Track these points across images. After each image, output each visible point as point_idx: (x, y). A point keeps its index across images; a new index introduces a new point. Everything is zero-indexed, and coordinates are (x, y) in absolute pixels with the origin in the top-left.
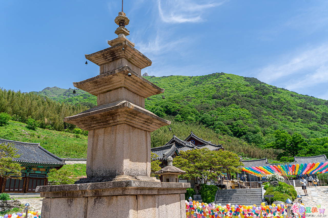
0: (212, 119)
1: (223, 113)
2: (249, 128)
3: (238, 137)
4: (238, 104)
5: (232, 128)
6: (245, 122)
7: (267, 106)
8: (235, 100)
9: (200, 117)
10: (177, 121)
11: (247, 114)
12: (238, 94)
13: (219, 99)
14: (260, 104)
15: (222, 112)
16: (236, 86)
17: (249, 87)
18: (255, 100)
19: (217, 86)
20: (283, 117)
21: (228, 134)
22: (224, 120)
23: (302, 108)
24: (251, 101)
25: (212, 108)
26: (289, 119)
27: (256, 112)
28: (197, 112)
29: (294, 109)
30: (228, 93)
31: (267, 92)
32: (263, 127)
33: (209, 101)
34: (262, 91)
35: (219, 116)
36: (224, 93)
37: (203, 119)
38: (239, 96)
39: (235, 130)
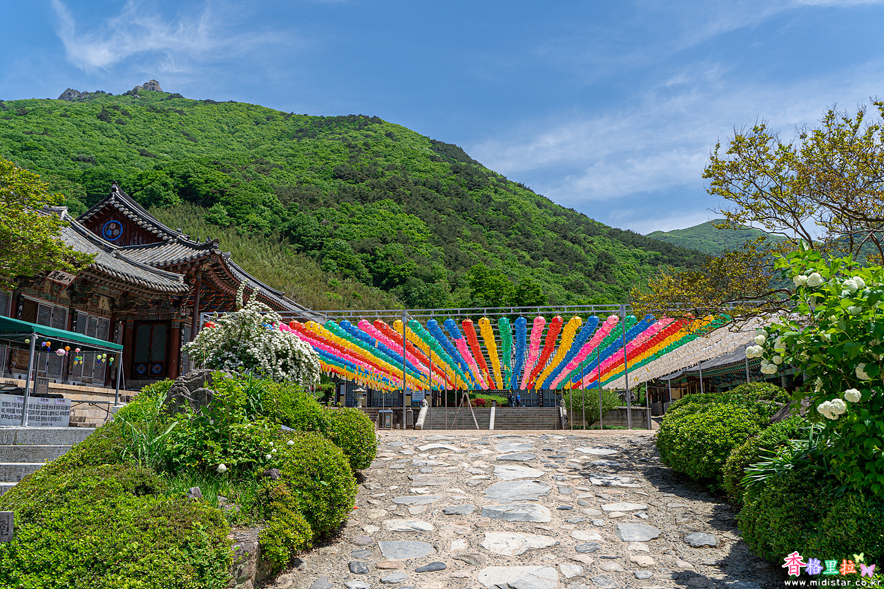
0: (318, 230)
1: (355, 220)
2: (418, 267)
3: (386, 288)
4: (399, 202)
5: (371, 261)
6: (411, 251)
7: (475, 219)
8: (394, 189)
9: (284, 220)
10: (212, 223)
11: (419, 231)
12: (405, 176)
13: (350, 181)
14: (459, 211)
15: (353, 215)
16: (403, 154)
17: (437, 163)
18: (446, 199)
19: (353, 148)
20: (509, 252)
21: (359, 278)
22: (354, 238)
23: (555, 235)
24: (435, 198)
25: (327, 203)
26: (521, 258)
27: (445, 230)
28: (280, 205)
29: (537, 235)
30: (380, 169)
31: (479, 182)
32: (454, 269)
33: (323, 181)
34: (469, 178)
35: (343, 225)
36: (367, 166)
37: (294, 228)
38: (407, 181)
39: (378, 268)
